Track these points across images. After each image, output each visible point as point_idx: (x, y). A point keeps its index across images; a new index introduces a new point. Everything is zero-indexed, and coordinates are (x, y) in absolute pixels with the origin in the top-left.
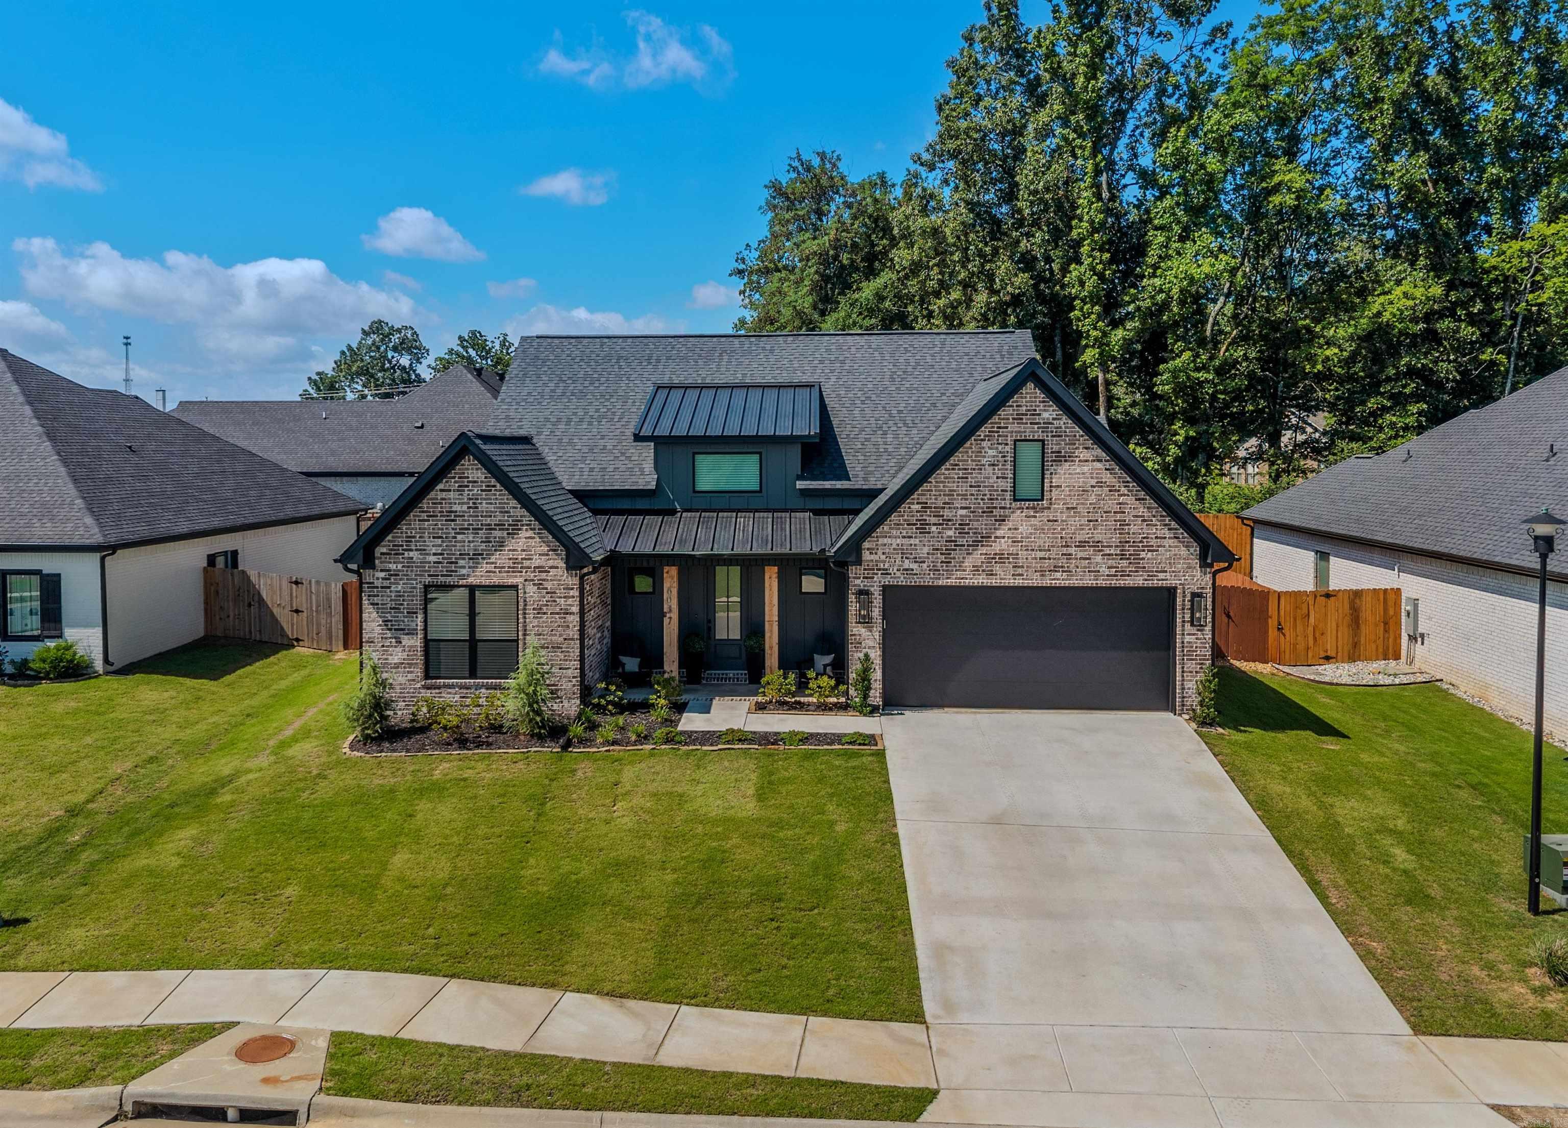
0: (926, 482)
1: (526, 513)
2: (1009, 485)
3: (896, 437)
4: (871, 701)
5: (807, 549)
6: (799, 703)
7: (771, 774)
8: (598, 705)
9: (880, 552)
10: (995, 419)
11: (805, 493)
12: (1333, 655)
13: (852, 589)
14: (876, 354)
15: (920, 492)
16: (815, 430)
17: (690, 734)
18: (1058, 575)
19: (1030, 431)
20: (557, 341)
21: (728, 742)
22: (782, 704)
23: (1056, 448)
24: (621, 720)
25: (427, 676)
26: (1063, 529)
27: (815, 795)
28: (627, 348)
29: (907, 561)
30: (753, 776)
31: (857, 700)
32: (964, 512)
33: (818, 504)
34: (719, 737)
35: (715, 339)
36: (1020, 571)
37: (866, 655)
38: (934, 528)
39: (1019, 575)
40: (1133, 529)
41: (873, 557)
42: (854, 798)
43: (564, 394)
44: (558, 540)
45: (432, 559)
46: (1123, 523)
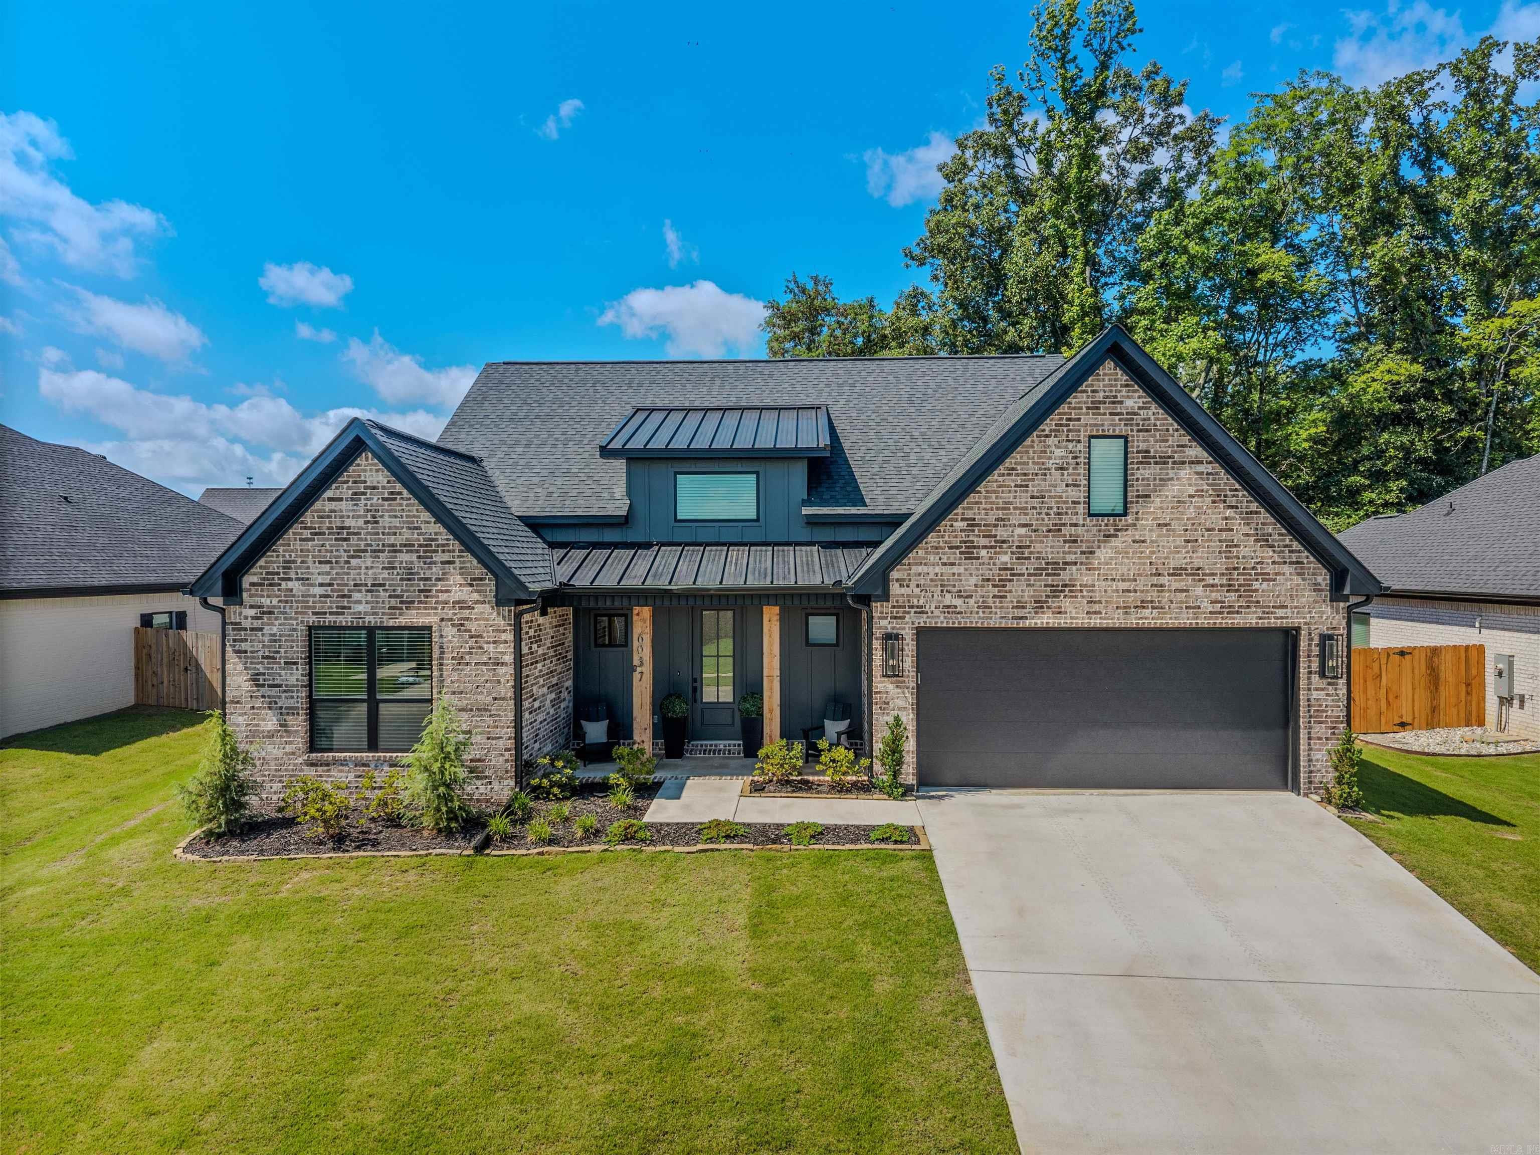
0: (974, 491)
1: (442, 530)
2: (1081, 496)
3: (920, 458)
4: (902, 779)
5: (817, 581)
6: (806, 782)
7: (772, 889)
8: (539, 787)
9: (913, 584)
10: (1064, 408)
11: (813, 522)
12: (1409, 720)
13: (878, 633)
14: (890, 378)
15: (965, 504)
16: (825, 440)
17: (657, 827)
18: (1147, 612)
19: (1107, 423)
20: (526, 367)
21: (711, 840)
22: (785, 783)
23: (1143, 446)
24: (566, 808)
25: (313, 747)
26: (1153, 553)
27: (836, 925)
28: (606, 373)
29: (948, 596)
30: (746, 894)
31: (885, 778)
32: (1023, 531)
33: (828, 535)
34: (699, 832)
35: (706, 365)
36: (1096, 607)
37: (897, 719)
38: (983, 553)
39: (1095, 613)
40: (1244, 551)
41: (903, 591)
42: (899, 932)
43: (526, 417)
44: (486, 566)
45: (318, 591)
46: (1231, 545)
